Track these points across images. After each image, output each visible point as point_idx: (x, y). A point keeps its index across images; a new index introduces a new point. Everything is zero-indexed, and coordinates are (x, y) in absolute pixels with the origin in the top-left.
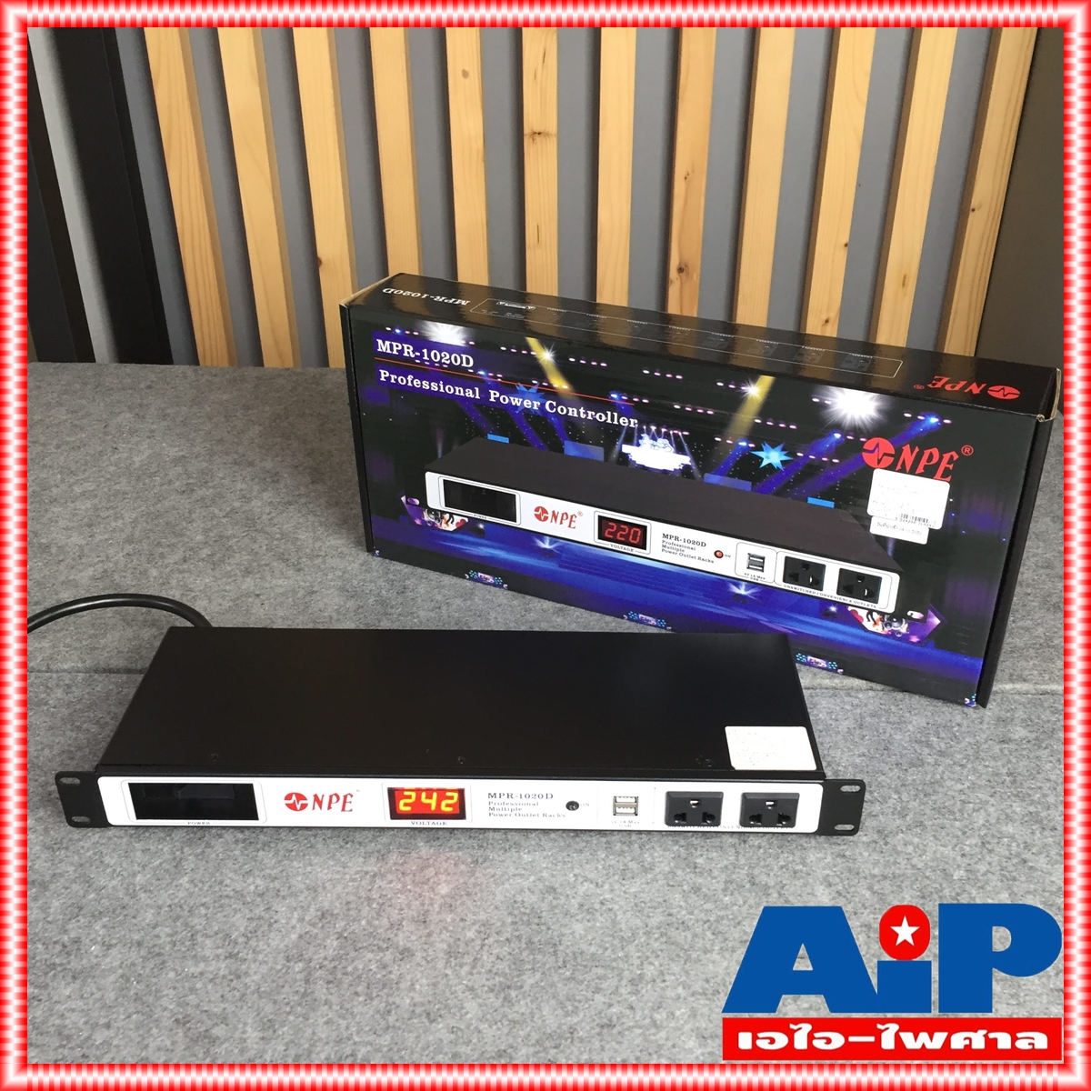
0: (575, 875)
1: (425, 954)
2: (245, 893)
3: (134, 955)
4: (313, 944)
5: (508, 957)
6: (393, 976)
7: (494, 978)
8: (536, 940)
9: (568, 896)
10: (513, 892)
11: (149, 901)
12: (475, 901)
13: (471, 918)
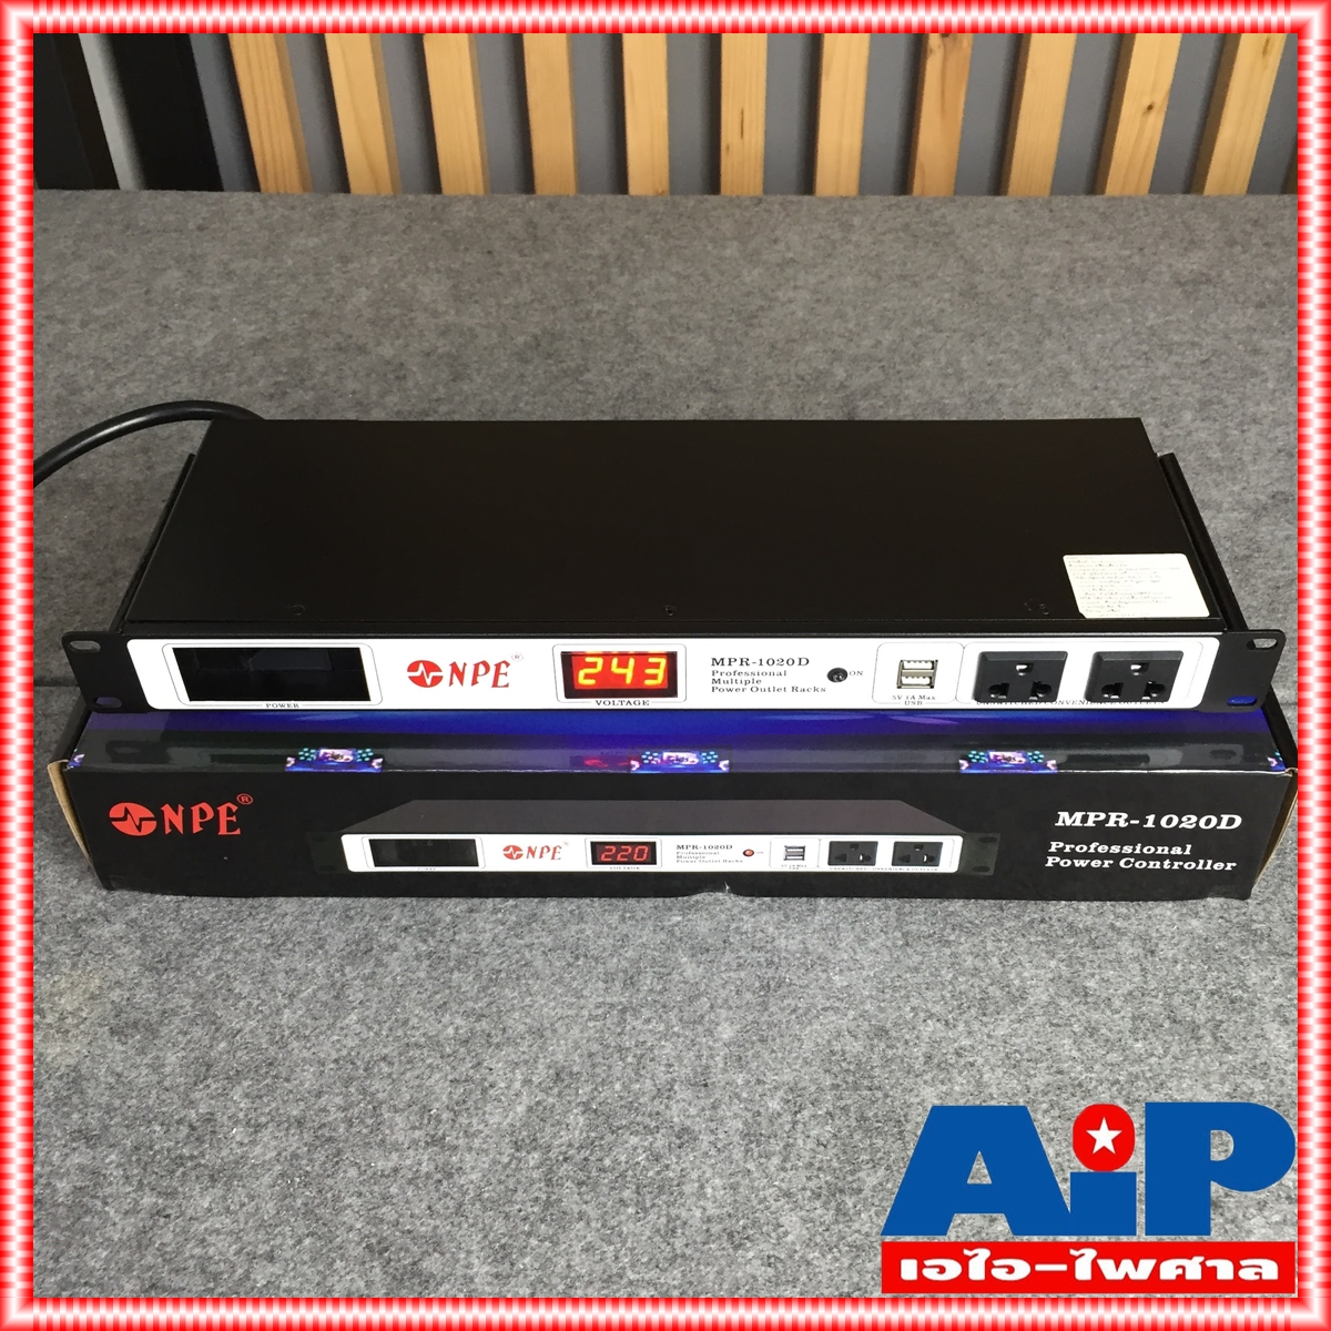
0: (913, 1009)
1: (712, 1138)
2: (441, 1038)
3: (294, 1143)
4: (550, 1121)
5: (833, 1142)
6: (671, 1175)
7: (818, 1177)
8: (871, 1114)
9: (906, 1042)
10: (827, 1037)
11: (306, 1054)
12: (773, 1051)
13: (770, 1077)
